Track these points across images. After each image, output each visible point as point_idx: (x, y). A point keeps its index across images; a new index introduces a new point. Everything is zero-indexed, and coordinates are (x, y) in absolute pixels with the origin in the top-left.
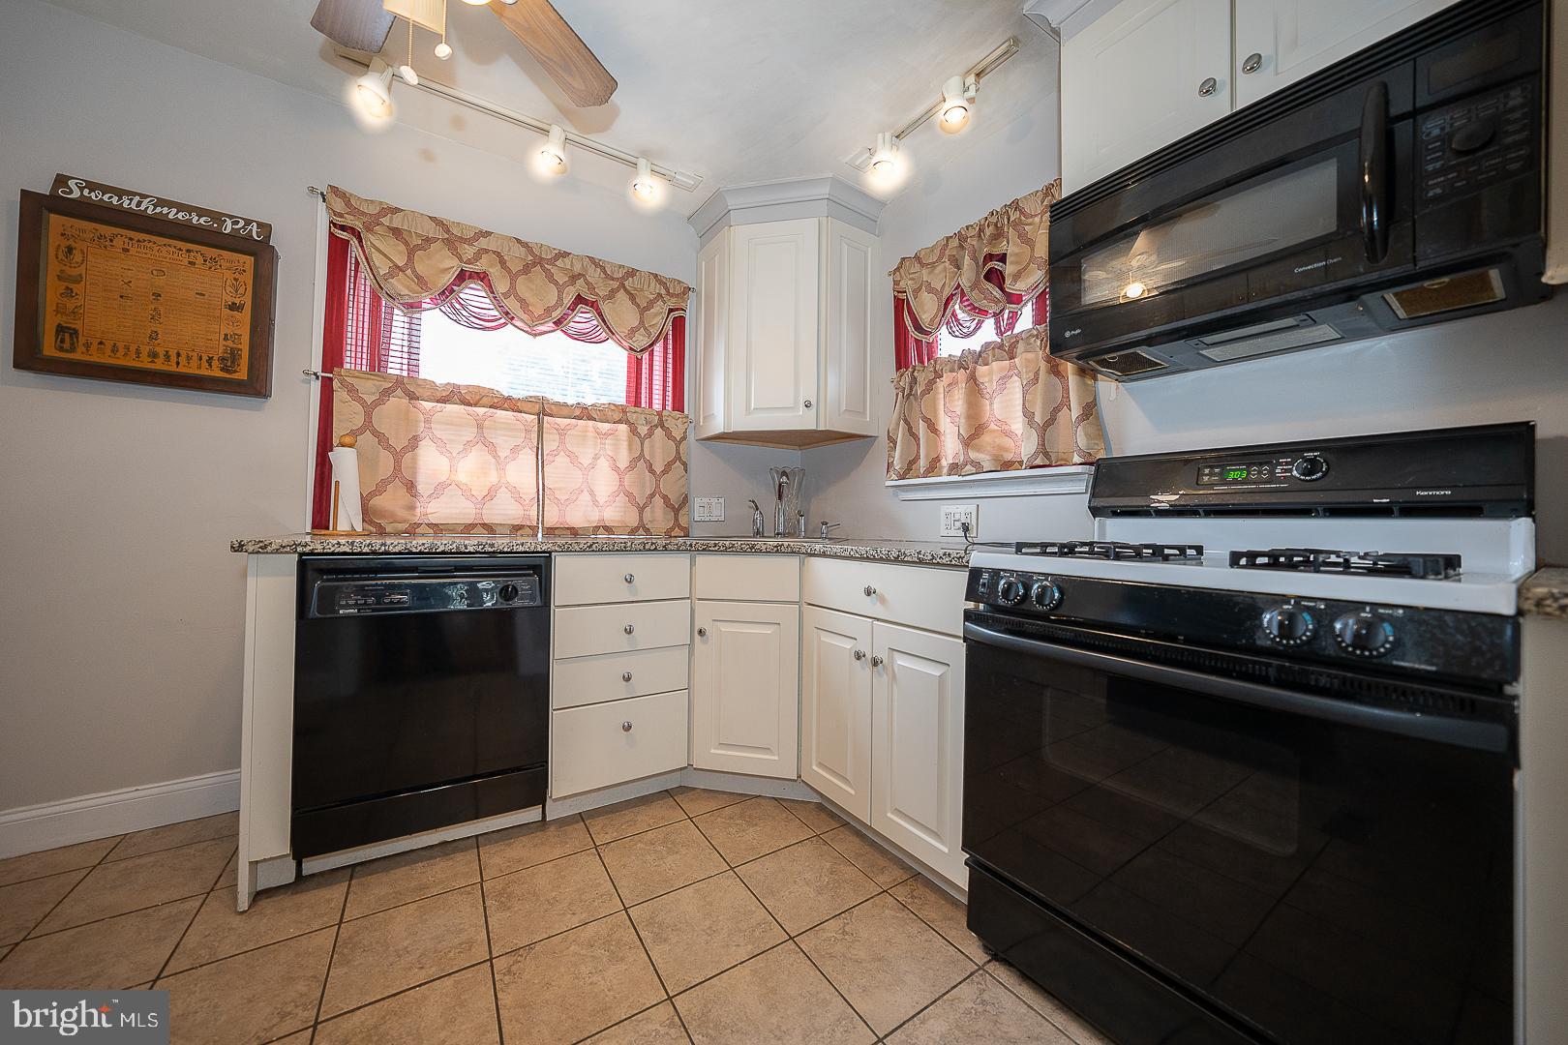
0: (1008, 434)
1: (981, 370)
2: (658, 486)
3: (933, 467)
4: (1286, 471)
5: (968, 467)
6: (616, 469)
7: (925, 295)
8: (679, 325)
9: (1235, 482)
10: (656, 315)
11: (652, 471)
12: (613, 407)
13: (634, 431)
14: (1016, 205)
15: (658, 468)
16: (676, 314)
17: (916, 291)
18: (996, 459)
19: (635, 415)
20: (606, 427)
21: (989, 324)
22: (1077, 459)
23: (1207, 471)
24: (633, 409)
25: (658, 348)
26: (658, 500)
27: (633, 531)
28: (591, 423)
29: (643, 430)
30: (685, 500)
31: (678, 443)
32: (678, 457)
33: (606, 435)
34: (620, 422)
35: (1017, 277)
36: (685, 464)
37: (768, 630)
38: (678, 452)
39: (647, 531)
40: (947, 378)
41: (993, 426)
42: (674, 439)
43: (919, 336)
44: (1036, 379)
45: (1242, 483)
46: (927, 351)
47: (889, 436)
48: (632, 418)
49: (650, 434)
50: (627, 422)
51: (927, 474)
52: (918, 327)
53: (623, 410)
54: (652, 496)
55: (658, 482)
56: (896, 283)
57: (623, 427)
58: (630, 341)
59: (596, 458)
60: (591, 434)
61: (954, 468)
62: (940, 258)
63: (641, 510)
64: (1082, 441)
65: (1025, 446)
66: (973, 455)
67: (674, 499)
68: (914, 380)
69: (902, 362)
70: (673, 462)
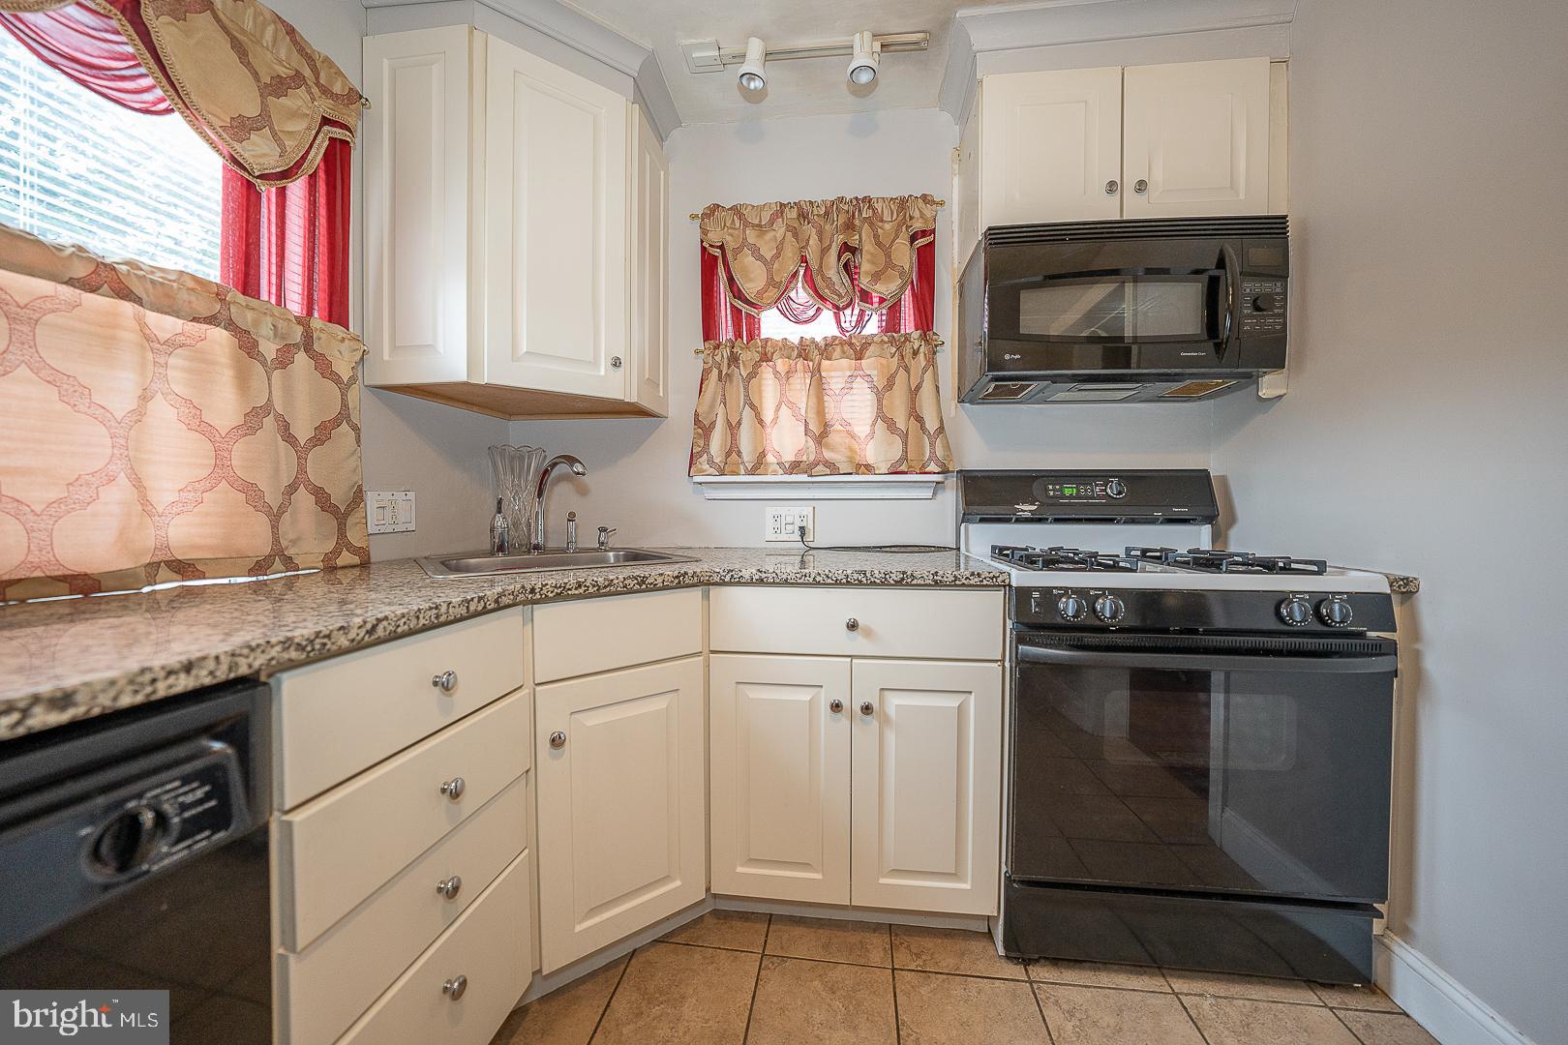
0: (852, 436)
1: (825, 363)
2: (302, 469)
3: (759, 465)
4: (1102, 491)
5: (820, 468)
6: (204, 429)
7: (748, 259)
8: (338, 158)
9: (1071, 497)
10: (295, 115)
11: (289, 438)
12: (191, 284)
13: (247, 344)
14: (867, 200)
15: (303, 432)
16: (338, 133)
17: (737, 251)
18: (851, 460)
19: (250, 315)
20: (166, 325)
21: (827, 315)
22: (933, 467)
23: (1051, 487)
24: (241, 298)
25: (297, 190)
26: (304, 499)
27: (260, 567)
28: (127, 308)
29: (269, 349)
30: (358, 497)
31: (344, 388)
32: (344, 415)
33: (172, 345)
34: (211, 320)
35: (876, 277)
36: (356, 429)
37: (660, 704)
38: (345, 405)
39: (289, 563)
40: (781, 364)
41: (837, 427)
42: (337, 379)
43: (739, 304)
44: (890, 384)
45: (1075, 498)
46: (746, 327)
47: (697, 421)
48: (245, 319)
49: (284, 360)
50: (231, 325)
51: (752, 472)
52: (738, 294)
53: (220, 295)
54: (292, 489)
55: (302, 460)
56: (705, 232)
57: (219, 335)
58: (237, 145)
59: (145, 397)
60: (130, 336)
61: (795, 467)
62: (772, 222)
63: (275, 518)
64: (940, 452)
65: (878, 450)
66: (828, 455)
67: (339, 496)
68: (734, 359)
69: (709, 330)
70: (336, 423)
